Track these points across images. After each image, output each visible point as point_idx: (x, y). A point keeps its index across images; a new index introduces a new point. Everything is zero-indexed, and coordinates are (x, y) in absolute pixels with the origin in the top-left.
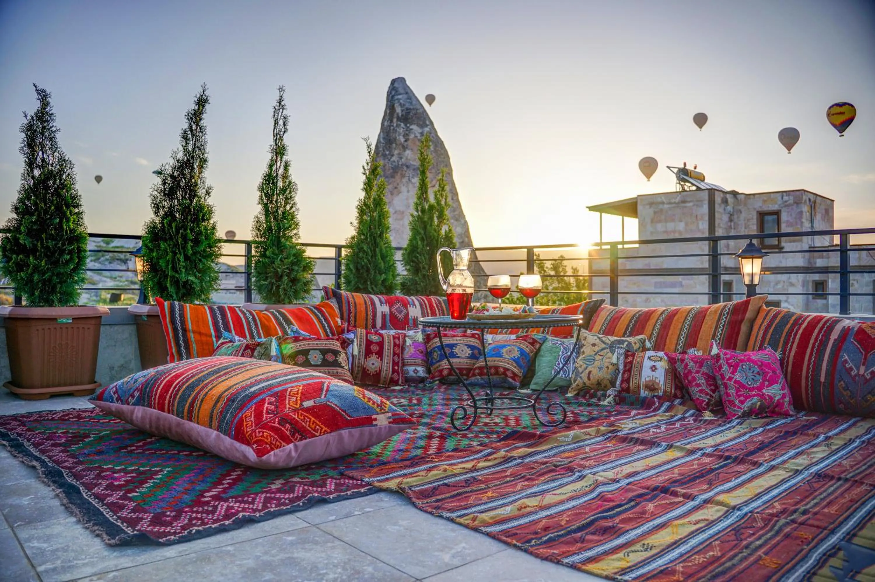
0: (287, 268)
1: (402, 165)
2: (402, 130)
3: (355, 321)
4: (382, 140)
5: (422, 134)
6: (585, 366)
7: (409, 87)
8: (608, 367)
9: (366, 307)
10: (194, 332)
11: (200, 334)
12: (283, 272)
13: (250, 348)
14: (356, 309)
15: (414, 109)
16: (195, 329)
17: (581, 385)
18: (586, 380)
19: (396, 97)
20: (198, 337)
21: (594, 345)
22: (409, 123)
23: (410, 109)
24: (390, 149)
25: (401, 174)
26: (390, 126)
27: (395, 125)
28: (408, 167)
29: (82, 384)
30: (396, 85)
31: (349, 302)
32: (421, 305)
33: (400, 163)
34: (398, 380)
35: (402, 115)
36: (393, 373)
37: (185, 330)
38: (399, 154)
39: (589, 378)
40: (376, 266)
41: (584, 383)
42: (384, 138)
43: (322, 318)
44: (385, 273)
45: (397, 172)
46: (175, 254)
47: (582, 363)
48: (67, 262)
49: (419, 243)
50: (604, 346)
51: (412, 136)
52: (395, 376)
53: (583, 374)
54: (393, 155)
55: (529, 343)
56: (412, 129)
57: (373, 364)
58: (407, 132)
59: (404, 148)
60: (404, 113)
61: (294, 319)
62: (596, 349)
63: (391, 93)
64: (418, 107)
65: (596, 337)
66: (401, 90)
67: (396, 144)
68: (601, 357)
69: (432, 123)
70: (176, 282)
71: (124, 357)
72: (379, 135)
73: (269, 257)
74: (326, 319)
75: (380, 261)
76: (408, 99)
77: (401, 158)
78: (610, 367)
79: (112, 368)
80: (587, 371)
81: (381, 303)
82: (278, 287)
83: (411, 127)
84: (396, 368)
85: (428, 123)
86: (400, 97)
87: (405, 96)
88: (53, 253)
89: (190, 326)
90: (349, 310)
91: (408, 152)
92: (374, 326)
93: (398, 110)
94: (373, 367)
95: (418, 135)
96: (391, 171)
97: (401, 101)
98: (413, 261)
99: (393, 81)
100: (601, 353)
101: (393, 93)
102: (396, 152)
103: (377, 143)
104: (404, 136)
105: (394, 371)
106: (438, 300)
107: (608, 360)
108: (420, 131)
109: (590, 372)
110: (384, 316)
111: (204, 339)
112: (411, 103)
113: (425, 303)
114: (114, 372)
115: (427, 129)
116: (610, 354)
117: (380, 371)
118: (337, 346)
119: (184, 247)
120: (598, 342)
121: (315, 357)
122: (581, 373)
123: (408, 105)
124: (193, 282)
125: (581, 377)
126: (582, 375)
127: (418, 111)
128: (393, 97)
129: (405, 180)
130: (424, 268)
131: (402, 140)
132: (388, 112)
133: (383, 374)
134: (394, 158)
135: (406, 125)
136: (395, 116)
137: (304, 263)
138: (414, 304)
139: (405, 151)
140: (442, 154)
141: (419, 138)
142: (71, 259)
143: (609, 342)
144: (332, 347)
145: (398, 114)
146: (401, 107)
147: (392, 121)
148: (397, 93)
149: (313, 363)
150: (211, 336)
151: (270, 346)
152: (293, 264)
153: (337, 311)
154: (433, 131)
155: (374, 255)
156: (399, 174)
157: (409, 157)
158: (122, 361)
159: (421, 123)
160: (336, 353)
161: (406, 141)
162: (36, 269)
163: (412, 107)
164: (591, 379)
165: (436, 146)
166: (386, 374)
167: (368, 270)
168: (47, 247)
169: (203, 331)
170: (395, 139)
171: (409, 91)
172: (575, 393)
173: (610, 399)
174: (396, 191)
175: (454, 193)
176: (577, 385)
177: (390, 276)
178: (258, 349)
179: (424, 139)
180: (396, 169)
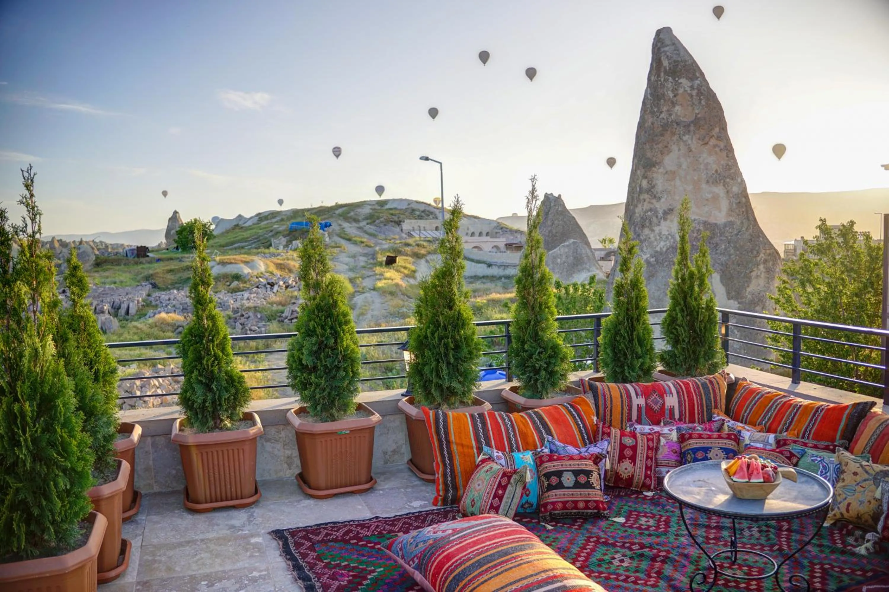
0: (544, 363)
1: (672, 122)
2: (670, 84)
3: (611, 416)
4: (649, 96)
5: (692, 87)
6: (844, 496)
7: (675, 37)
8: (869, 502)
9: (622, 401)
10: (457, 444)
11: (462, 445)
12: (541, 366)
13: (507, 476)
14: (611, 404)
15: (682, 61)
16: (458, 441)
17: (838, 516)
18: (844, 511)
19: (662, 50)
20: (460, 448)
21: (855, 474)
22: (678, 77)
23: (678, 61)
24: (658, 106)
25: (671, 132)
26: (657, 81)
27: (662, 80)
28: (678, 124)
29: (360, 484)
30: (661, 36)
31: (605, 396)
32: (678, 392)
33: (670, 120)
34: (650, 485)
35: (670, 69)
36: (645, 478)
37: (448, 442)
38: (668, 111)
39: (848, 510)
40: (633, 351)
41: (842, 514)
42: (651, 94)
43: (577, 418)
44: (642, 357)
45: (667, 130)
46: (438, 361)
47: (841, 492)
48: (344, 378)
49: (679, 315)
50: (866, 476)
51: (681, 91)
52: (648, 481)
53: (842, 504)
54: (661, 112)
55: (786, 457)
56: (681, 83)
57: (626, 469)
58: (676, 87)
59: (674, 104)
60: (671, 66)
61: (550, 421)
62: (858, 478)
63: (656, 45)
64: (687, 58)
65: (858, 465)
66: (668, 42)
67: (665, 101)
68: (862, 489)
69: (702, 74)
70: (440, 387)
71: (396, 443)
72: (646, 91)
73: (527, 351)
74: (582, 420)
75: (637, 346)
76: (675, 50)
77: (670, 115)
78: (873, 501)
79: (385, 453)
80: (846, 503)
81: (637, 395)
82: (536, 380)
83: (679, 81)
84: (649, 472)
85: (698, 75)
86: (666, 49)
87: (673, 48)
88: (330, 371)
89: (453, 438)
90: (605, 404)
91: (677, 108)
92: (630, 419)
93: (665, 63)
94: (626, 471)
95: (688, 89)
96: (661, 129)
97: (668, 53)
98: (672, 333)
99: (659, 32)
100: (863, 484)
101: (659, 45)
102: (665, 109)
103: (644, 99)
104: (673, 91)
105: (646, 476)
106: (695, 382)
107: (870, 494)
108: (690, 84)
109: (849, 505)
110: (639, 408)
111: (466, 450)
112: (679, 54)
113: (682, 390)
114: (387, 457)
115: (697, 82)
116: (873, 487)
117: (633, 476)
118: (589, 465)
119: (446, 355)
120: (860, 470)
121: (568, 479)
122: (840, 503)
123: (675, 58)
124: (455, 388)
125: (839, 508)
126: (841, 506)
127: (687, 63)
128: (659, 49)
129: (675, 138)
130: (684, 341)
131: (671, 95)
132: (655, 65)
133: (636, 479)
134: (662, 116)
135: (674, 79)
136: (662, 70)
137: (561, 356)
138: (671, 393)
139: (674, 107)
140: (715, 108)
141: (689, 92)
142: (347, 372)
143: (874, 473)
144: (584, 468)
145: (665, 68)
146: (669, 60)
147: (659, 76)
148: (664, 45)
149: (566, 486)
150: (472, 448)
151: (526, 473)
152: (551, 357)
153: (593, 406)
154: (704, 83)
155: (631, 341)
156: (669, 132)
157: (679, 114)
158: (394, 447)
159: (690, 76)
160: (588, 473)
161: (675, 96)
162: (318, 385)
163: (679, 59)
164: (851, 512)
165: (708, 100)
166: (638, 479)
167: (625, 354)
168: (326, 366)
169: (464, 443)
170: (663, 95)
171: (676, 42)
172: (832, 522)
173: (869, 545)
174: (666, 150)
175: (729, 150)
176: (835, 515)
177: (648, 360)
178: (514, 476)
179: (694, 93)
180: (665, 127)
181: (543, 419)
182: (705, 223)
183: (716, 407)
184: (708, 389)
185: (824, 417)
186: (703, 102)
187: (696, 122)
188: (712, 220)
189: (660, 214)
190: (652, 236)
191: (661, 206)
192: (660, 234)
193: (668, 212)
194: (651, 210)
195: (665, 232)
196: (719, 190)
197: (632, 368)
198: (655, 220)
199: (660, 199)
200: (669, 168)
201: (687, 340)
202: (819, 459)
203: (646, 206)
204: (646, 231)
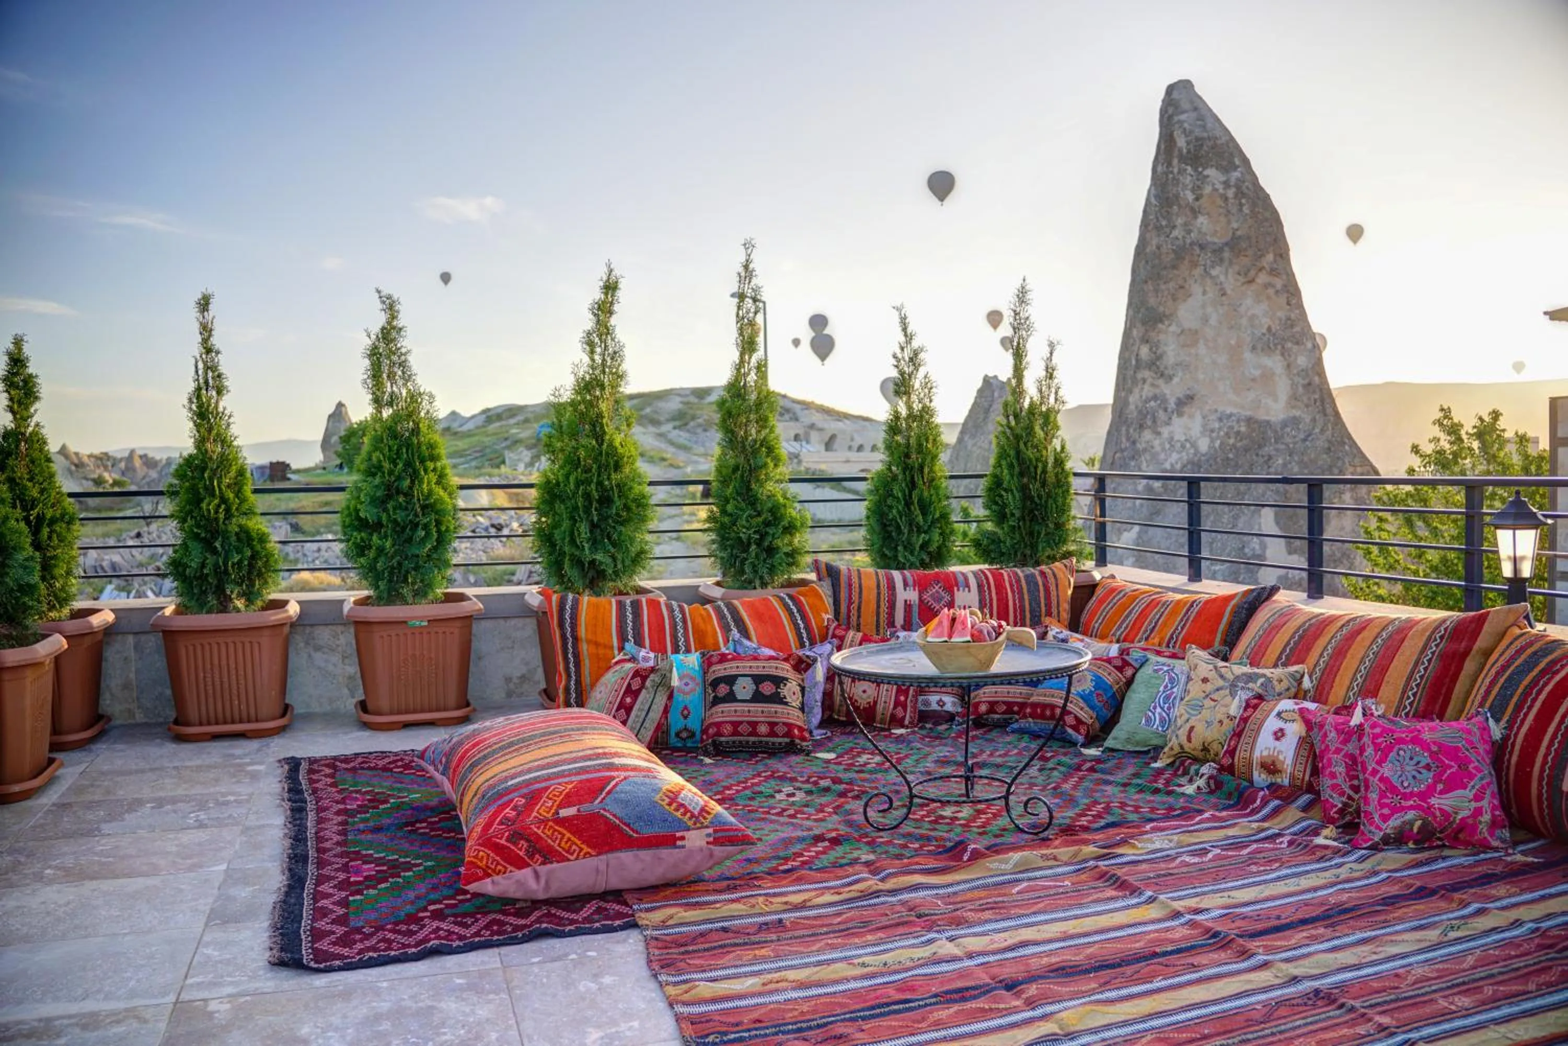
0: (755, 532)
1: (1191, 244)
2: (1189, 178)
3: (859, 617)
4: (1153, 200)
5: (1226, 184)
6: (1187, 716)
7: (1200, 98)
8: (1221, 722)
9: (879, 594)
10: (589, 642)
11: (597, 644)
12: (749, 538)
13: (641, 676)
14: (860, 597)
15: (1209, 138)
16: (590, 637)
17: (1177, 749)
18: (1183, 739)
19: (1176, 118)
20: (593, 649)
21: (1205, 680)
22: (1201, 165)
23: (1202, 139)
24: (1168, 216)
25: (1191, 261)
26: (1166, 174)
27: (1176, 170)
28: (1202, 247)
29: (445, 710)
30: (1175, 95)
31: (850, 585)
32: (980, 586)
33: (1188, 241)
34: (904, 718)
35: (1189, 152)
36: (895, 708)
37: (576, 639)
38: (1185, 224)
39: (1189, 739)
40: (911, 521)
41: (1181, 747)
42: (1156, 196)
43: (797, 615)
44: (925, 532)
45: (1184, 259)
46: (573, 520)
48: (423, 541)
50: (1221, 683)
51: (1208, 190)
52: (899, 712)
53: (1182, 730)
54: (1174, 227)
55: (1115, 667)
56: (1208, 176)
57: (864, 692)
58: (1199, 183)
59: (1195, 213)
60: (1191, 146)
61: (749, 616)
62: (1209, 687)
63: (1166, 112)
64: (1218, 133)
65: (1211, 667)
66: (1185, 105)
67: (1180, 206)
68: (1213, 703)
69: (1246, 162)
70: (578, 563)
71: (527, 664)
72: (1149, 191)
73: (731, 515)
74: (804, 617)
75: (918, 512)
76: (1198, 120)
77: (1189, 232)
78: (1226, 721)
79: (508, 680)
80: (1188, 726)
81: (906, 584)
82: (743, 562)
83: (1206, 173)
84: (902, 698)
85: (1237, 161)
86: (1183, 117)
87: (1194, 115)
88: (403, 529)
89: (582, 632)
90: (850, 598)
91: (1202, 220)
92: (891, 624)
93: (1181, 142)
94: (865, 696)
95: (1220, 187)
96: (1172, 256)
97: (1186, 125)
98: (996, 503)
99: (1170, 89)
100: (1214, 696)
101: (1171, 111)
102: (1180, 221)
103: (1146, 205)
104: (1193, 191)
105: (897, 703)
106: (1016, 574)
107: (1224, 710)
108: (1223, 178)
109: (1192, 728)
110: (908, 606)
111: (601, 651)
112: (1204, 127)
113: (989, 584)
114: (512, 686)
115: (1236, 174)
116: (1229, 698)
117: (875, 703)
118: (783, 669)
119: (587, 510)
120: (1212, 675)
121: (744, 688)
122: (1179, 729)
123: (1198, 132)
124: (601, 563)
125: (1178, 736)
126: (1180, 732)
127: (1219, 142)
128: (1170, 118)
129: (1198, 271)
130: (1013, 515)
131: (1190, 197)
132: (1163, 147)
133: (880, 708)
134: (1175, 233)
135: (1196, 170)
136: (1176, 153)
137: (785, 523)
138: (967, 585)
139: (1196, 218)
140: (1266, 220)
141: (1221, 191)
142: (428, 534)
143: (1231, 677)
144: (774, 672)
145: (1180, 150)
146: (1186, 136)
147: (1170, 164)
148: (1178, 110)
149: (739, 698)
150: (612, 648)
151: (671, 671)
152: (767, 524)
153: (828, 601)
154: (1248, 177)
155: (908, 504)
156: (1186, 262)
157: (1204, 230)
158: (524, 670)
159: (1225, 163)
160: (778, 681)
161: (1197, 199)
162: (381, 550)
163: (1205, 135)
164: (1193, 740)
165: (1254, 205)
166: (884, 708)
167: (898, 527)
168: (395, 521)
169: (600, 640)
170: (1177, 196)
171: (1201, 106)
172: (1169, 761)
173: (1201, 782)
174: (1181, 292)
175: (1292, 292)
176: (1172, 749)
177: (936, 537)
178: (652, 676)
179: (1231, 193)
180: (1180, 253)
181: (738, 612)
182: (1249, 420)
183: (1049, 614)
184: (1037, 584)
185: (1199, 614)
186: (1246, 210)
187: (1234, 244)
188: (1262, 416)
189: (1172, 405)
190: (1156, 443)
191: (1172, 391)
192: (1171, 439)
193: (1185, 401)
194: (1155, 398)
195: (1179, 436)
196: (1275, 363)
197: (909, 547)
198: (1161, 415)
199: (1171, 378)
200: (1187, 325)
201: (1017, 513)
202: (1165, 668)
203: (1147, 391)
204: (1147, 435)
